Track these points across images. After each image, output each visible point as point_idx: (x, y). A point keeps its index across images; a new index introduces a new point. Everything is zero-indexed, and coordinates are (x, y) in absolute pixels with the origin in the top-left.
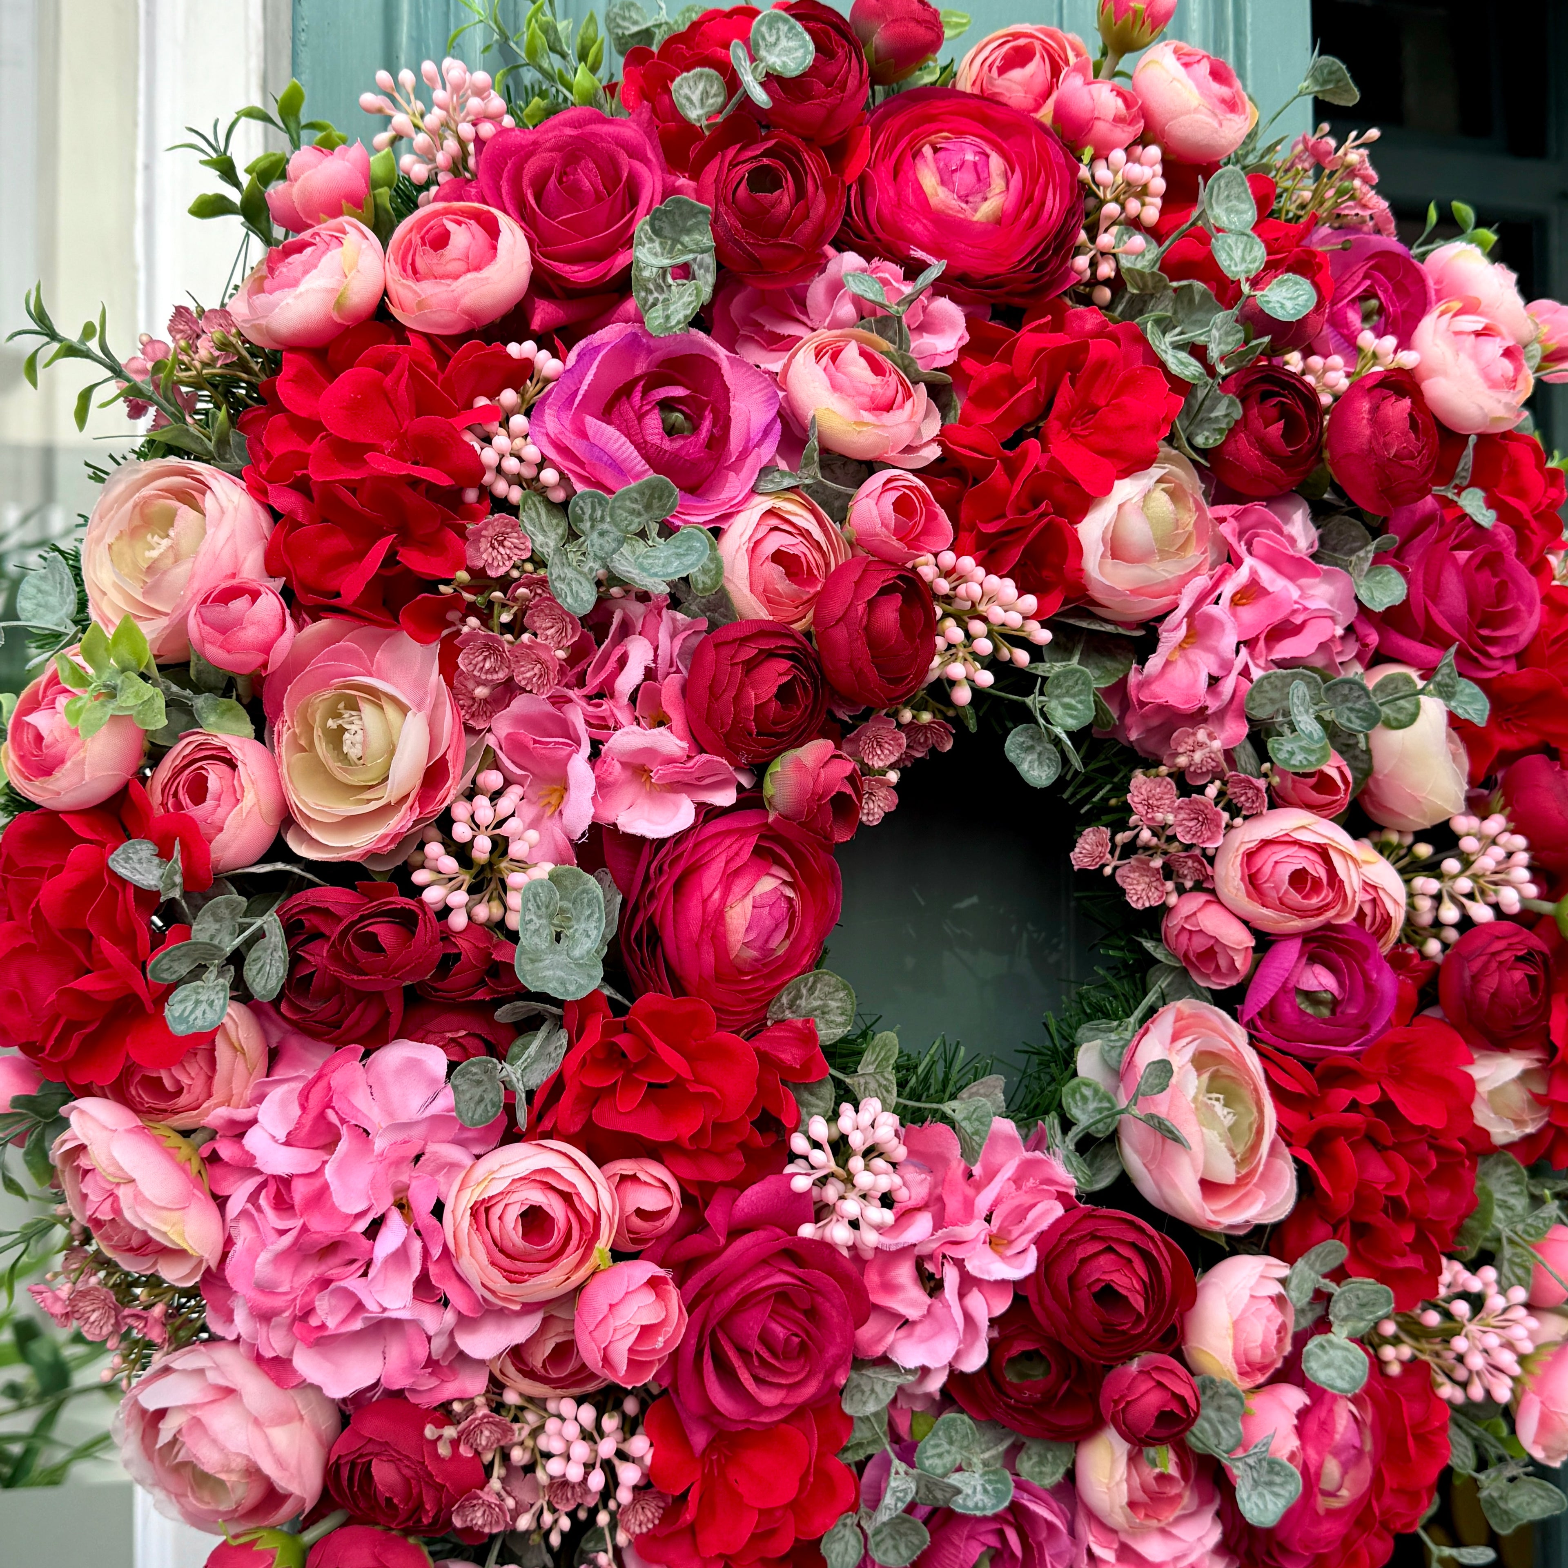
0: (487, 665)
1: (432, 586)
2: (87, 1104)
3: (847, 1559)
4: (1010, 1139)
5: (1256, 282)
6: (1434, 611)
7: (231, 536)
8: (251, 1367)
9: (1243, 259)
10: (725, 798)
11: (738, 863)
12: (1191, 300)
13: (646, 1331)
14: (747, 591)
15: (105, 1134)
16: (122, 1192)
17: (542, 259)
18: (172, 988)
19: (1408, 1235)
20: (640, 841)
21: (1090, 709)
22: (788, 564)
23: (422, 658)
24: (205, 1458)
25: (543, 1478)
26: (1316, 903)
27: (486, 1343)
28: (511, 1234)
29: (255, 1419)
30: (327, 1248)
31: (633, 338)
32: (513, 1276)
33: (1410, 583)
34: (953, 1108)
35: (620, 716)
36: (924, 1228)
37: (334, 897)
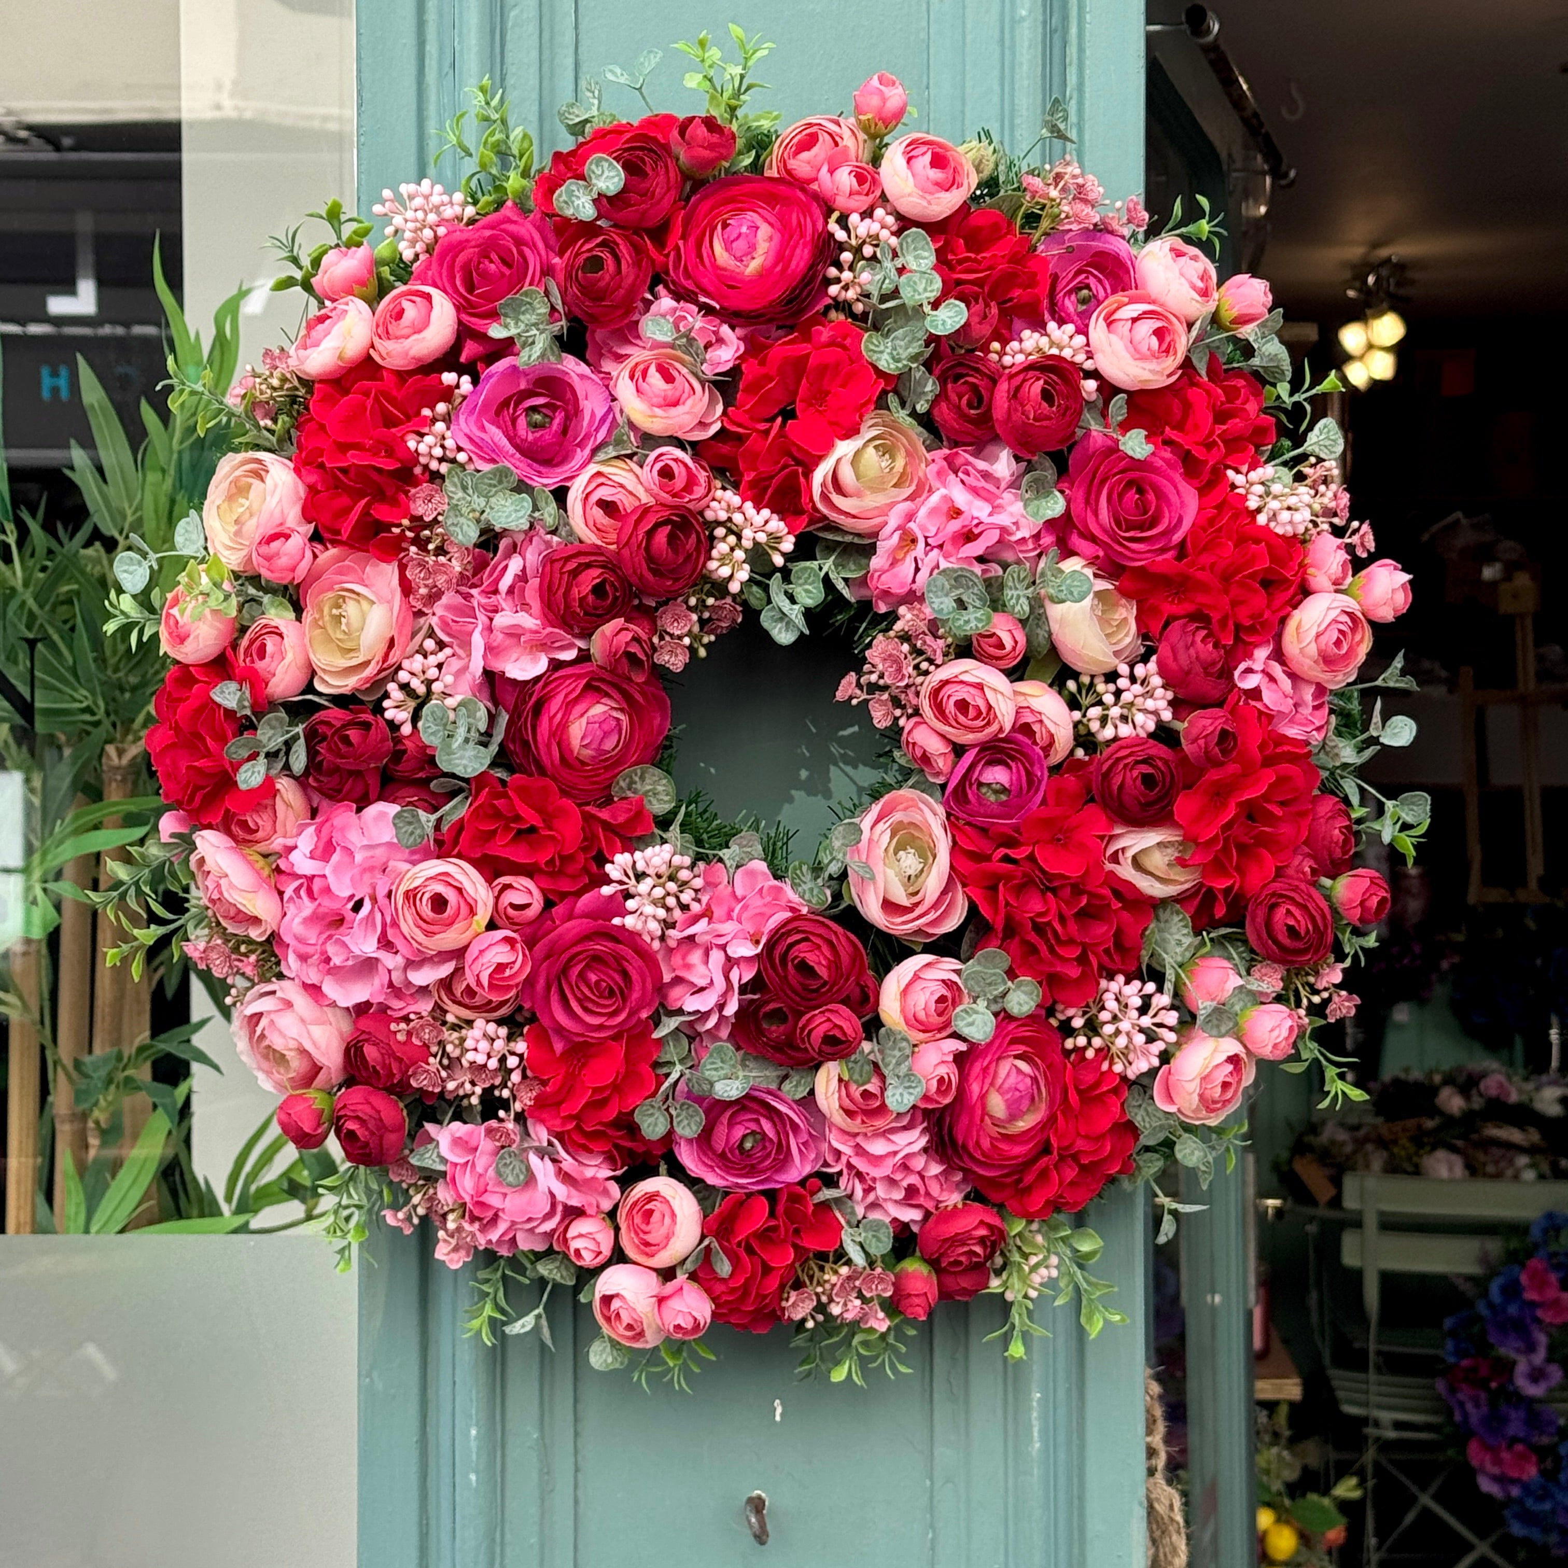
0: (422, 575)
1: (388, 527)
2: (207, 833)
3: (658, 1128)
4: (764, 874)
5: (936, 305)
6: (1089, 523)
7: (280, 501)
8: (302, 991)
9: (925, 290)
10: (569, 655)
11: (575, 695)
12: (906, 313)
13: (501, 967)
14: (584, 527)
16: (223, 882)
17: (465, 318)
18: (240, 764)
19: (1070, 952)
20: (514, 682)
21: (821, 594)
22: (608, 507)
23: (390, 572)
24: (278, 1043)
25: (465, 1063)
26: (979, 723)
27: (423, 977)
28: (426, 909)
29: (303, 1021)
30: (339, 921)
31: (514, 368)
32: (428, 934)
33: (1068, 501)
34: (725, 853)
35: (504, 605)
36: (701, 926)
37: (335, 715)
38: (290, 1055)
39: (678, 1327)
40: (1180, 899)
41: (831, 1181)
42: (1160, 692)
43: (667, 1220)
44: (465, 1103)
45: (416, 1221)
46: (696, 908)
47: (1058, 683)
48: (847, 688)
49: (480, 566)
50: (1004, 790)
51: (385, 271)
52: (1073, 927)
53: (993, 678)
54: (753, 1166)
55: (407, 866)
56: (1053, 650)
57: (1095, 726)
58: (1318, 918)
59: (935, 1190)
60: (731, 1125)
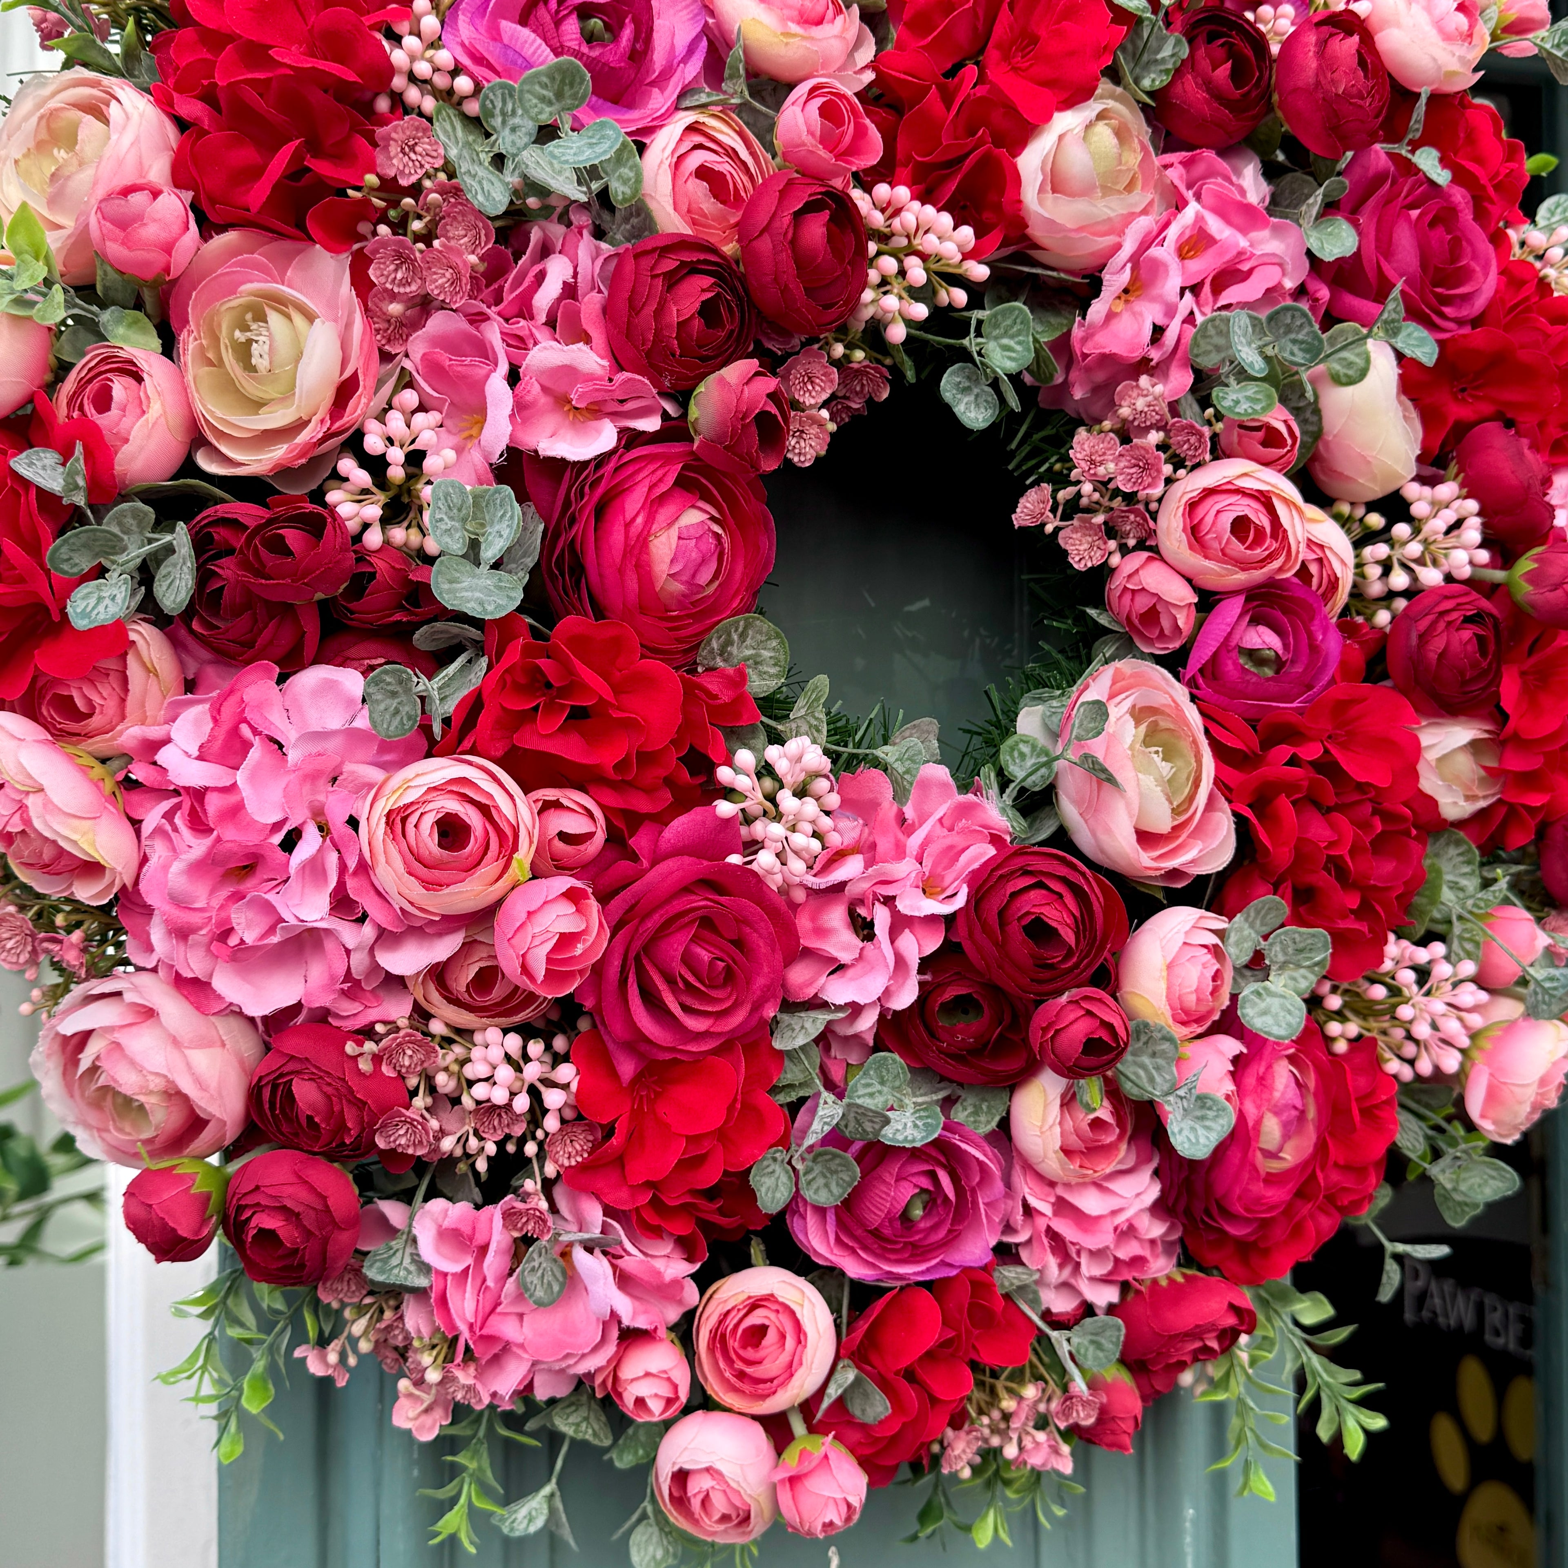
0: (399, 275)
1: (340, 188)
3: (778, 1195)
4: (944, 785)
6: (1386, 267)
7: (136, 142)
8: (170, 990)
10: (651, 424)
11: (663, 488)
13: (566, 940)
14: (670, 209)
15: (14, 743)
16: (32, 802)
18: (73, 583)
19: (1353, 901)
20: (559, 465)
21: (1029, 350)
22: (713, 182)
23: (339, 268)
24: (125, 1081)
25: (467, 1102)
26: (1259, 554)
27: (405, 959)
28: (427, 843)
29: (175, 1042)
30: (253, 867)
32: (429, 885)
33: (1361, 235)
34: (887, 753)
35: (542, 333)
37: (240, 510)
38: (150, 1101)
42: (1471, 522)
43: (790, 1342)
44: (461, 1168)
45: (355, 1363)
46: (841, 839)
48: (1033, 507)
49: (497, 269)
50: (1278, 660)
53: (1279, 485)
54: (914, 1245)
55: (383, 772)
57: (1373, 573)
60: (898, 1183)
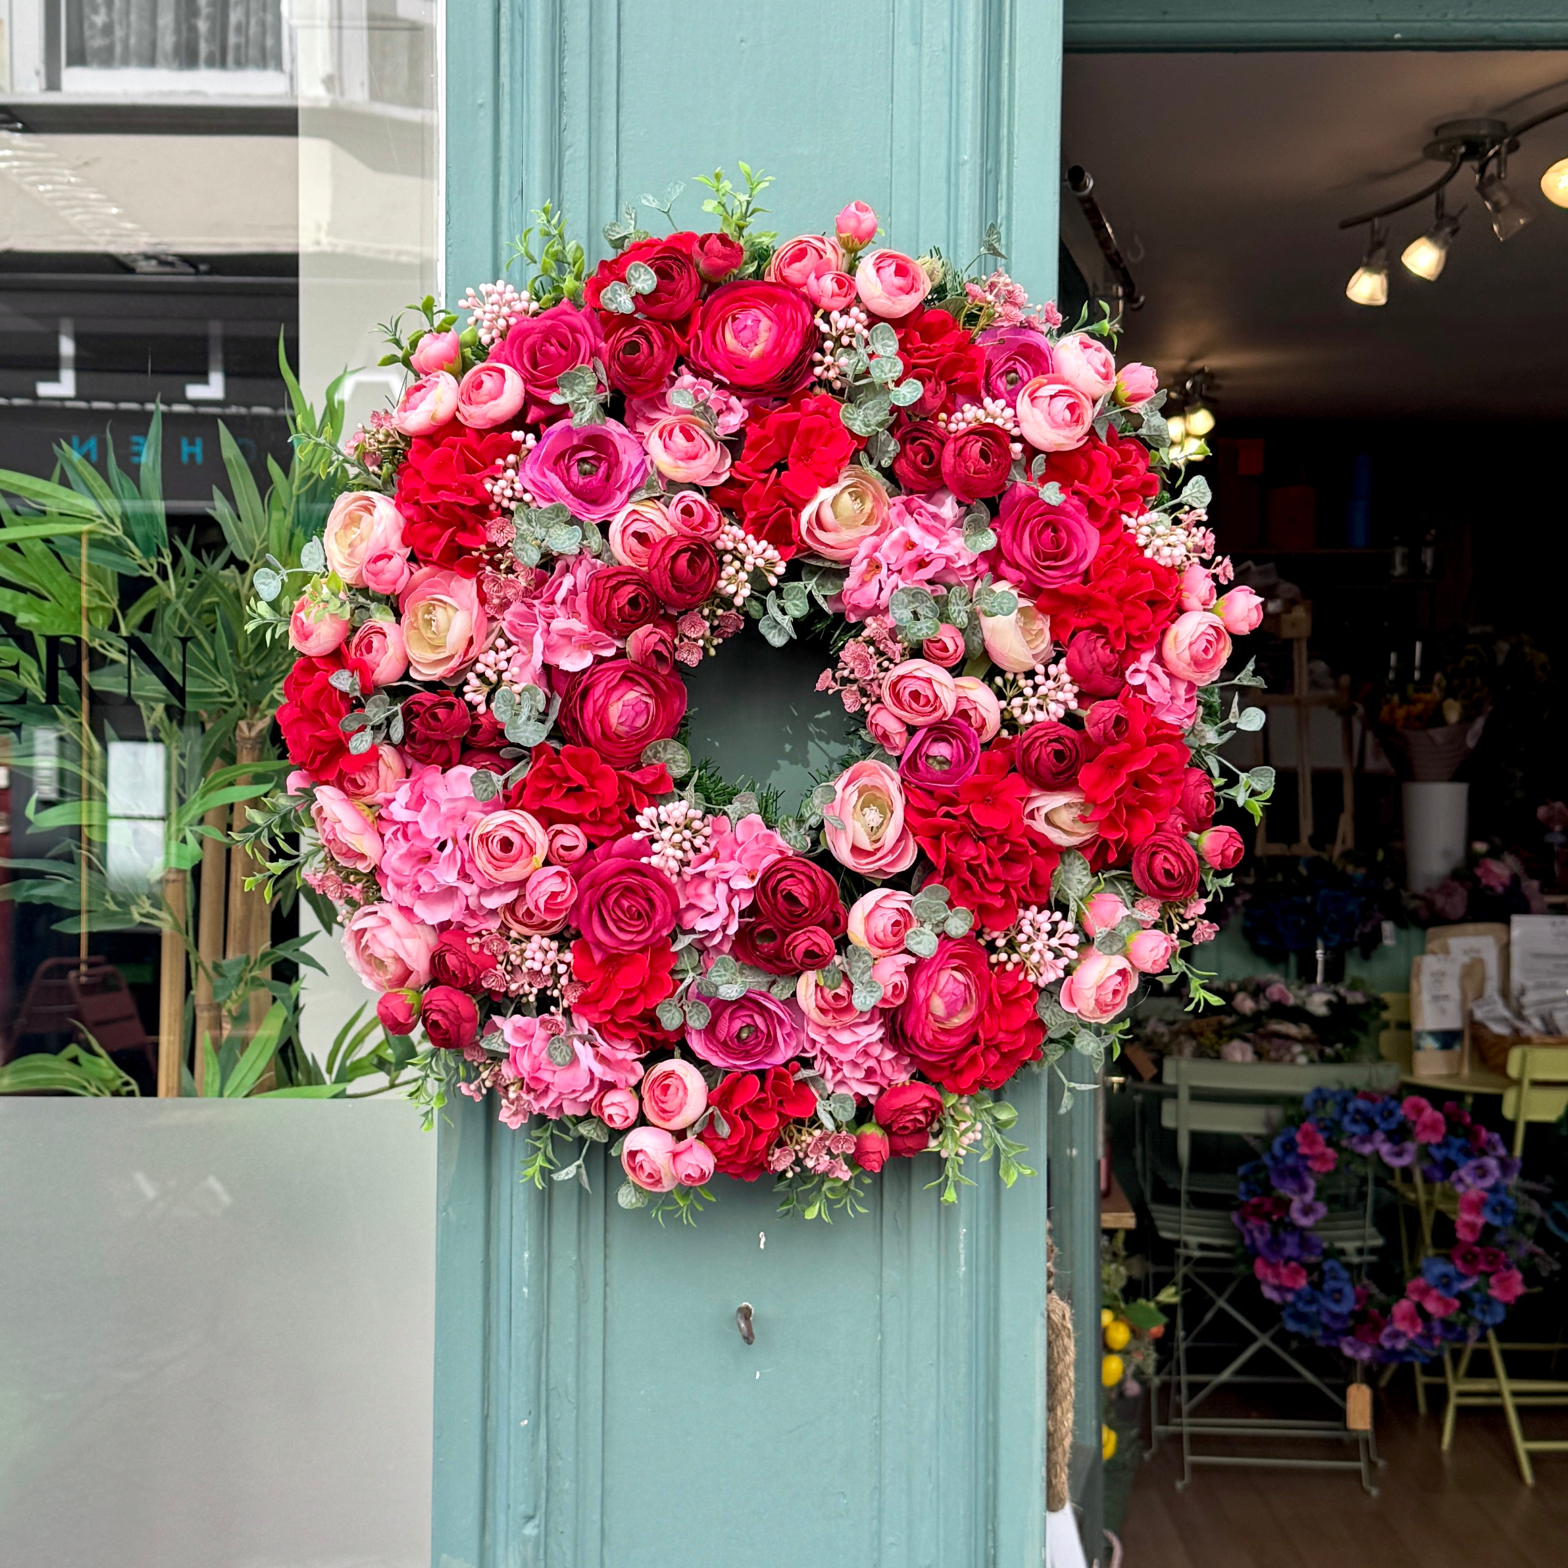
0: (495, 589)
1: (469, 551)
2: (325, 788)
3: (674, 1022)
4: (759, 824)
5: (898, 383)
7: (385, 529)
8: (397, 911)
9: (890, 371)
10: (609, 653)
11: (614, 683)
12: (875, 389)
13: (554, 895)
14: (623, 554)
15: (331, 801)
16: (337, 826)
17: (531, 388)
18: (351, 735)
19: (996, 888)
20: (567, 673)
21: (806, 607)
22: (641, 537)
23: (470, 585)
24: (378, 952)
25: (524, 969)
26: (928, 709)
27: (493, 902)
28: (496, 849)
29: (398, 935)
30: (427, 857)
31: (569, 429)
32: (497, 868)
33: (999, 536)
34: (728, 808)
35: (559, 612)
36: (710, 865)
37: (426, 697)
38: (388, 961)
39: (688, 1176)
40: (1081, 848)
41: (808, 1063)
42: (1068, 686)
43: (681, 1093)
44: (524, 1000)
45: (484, 1091)
46: (706, 850)
47: (989, 679)
48: (825, 680)
49: (540, 582)
50: (946, 761)
51: (468, 351)
52: (999, 868)
53: (940, 674)
54: (747, 1052)
55: (482, 815)
56: (986, 653)
57: (1017, 712)
58: (1189, 864)
59: (888, 1070)
60: (732, 1019)
